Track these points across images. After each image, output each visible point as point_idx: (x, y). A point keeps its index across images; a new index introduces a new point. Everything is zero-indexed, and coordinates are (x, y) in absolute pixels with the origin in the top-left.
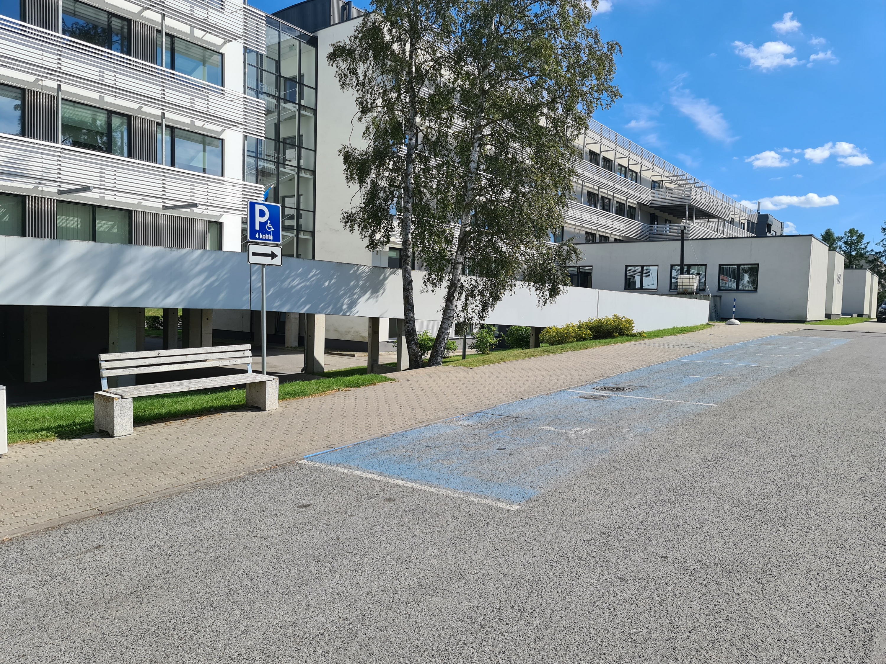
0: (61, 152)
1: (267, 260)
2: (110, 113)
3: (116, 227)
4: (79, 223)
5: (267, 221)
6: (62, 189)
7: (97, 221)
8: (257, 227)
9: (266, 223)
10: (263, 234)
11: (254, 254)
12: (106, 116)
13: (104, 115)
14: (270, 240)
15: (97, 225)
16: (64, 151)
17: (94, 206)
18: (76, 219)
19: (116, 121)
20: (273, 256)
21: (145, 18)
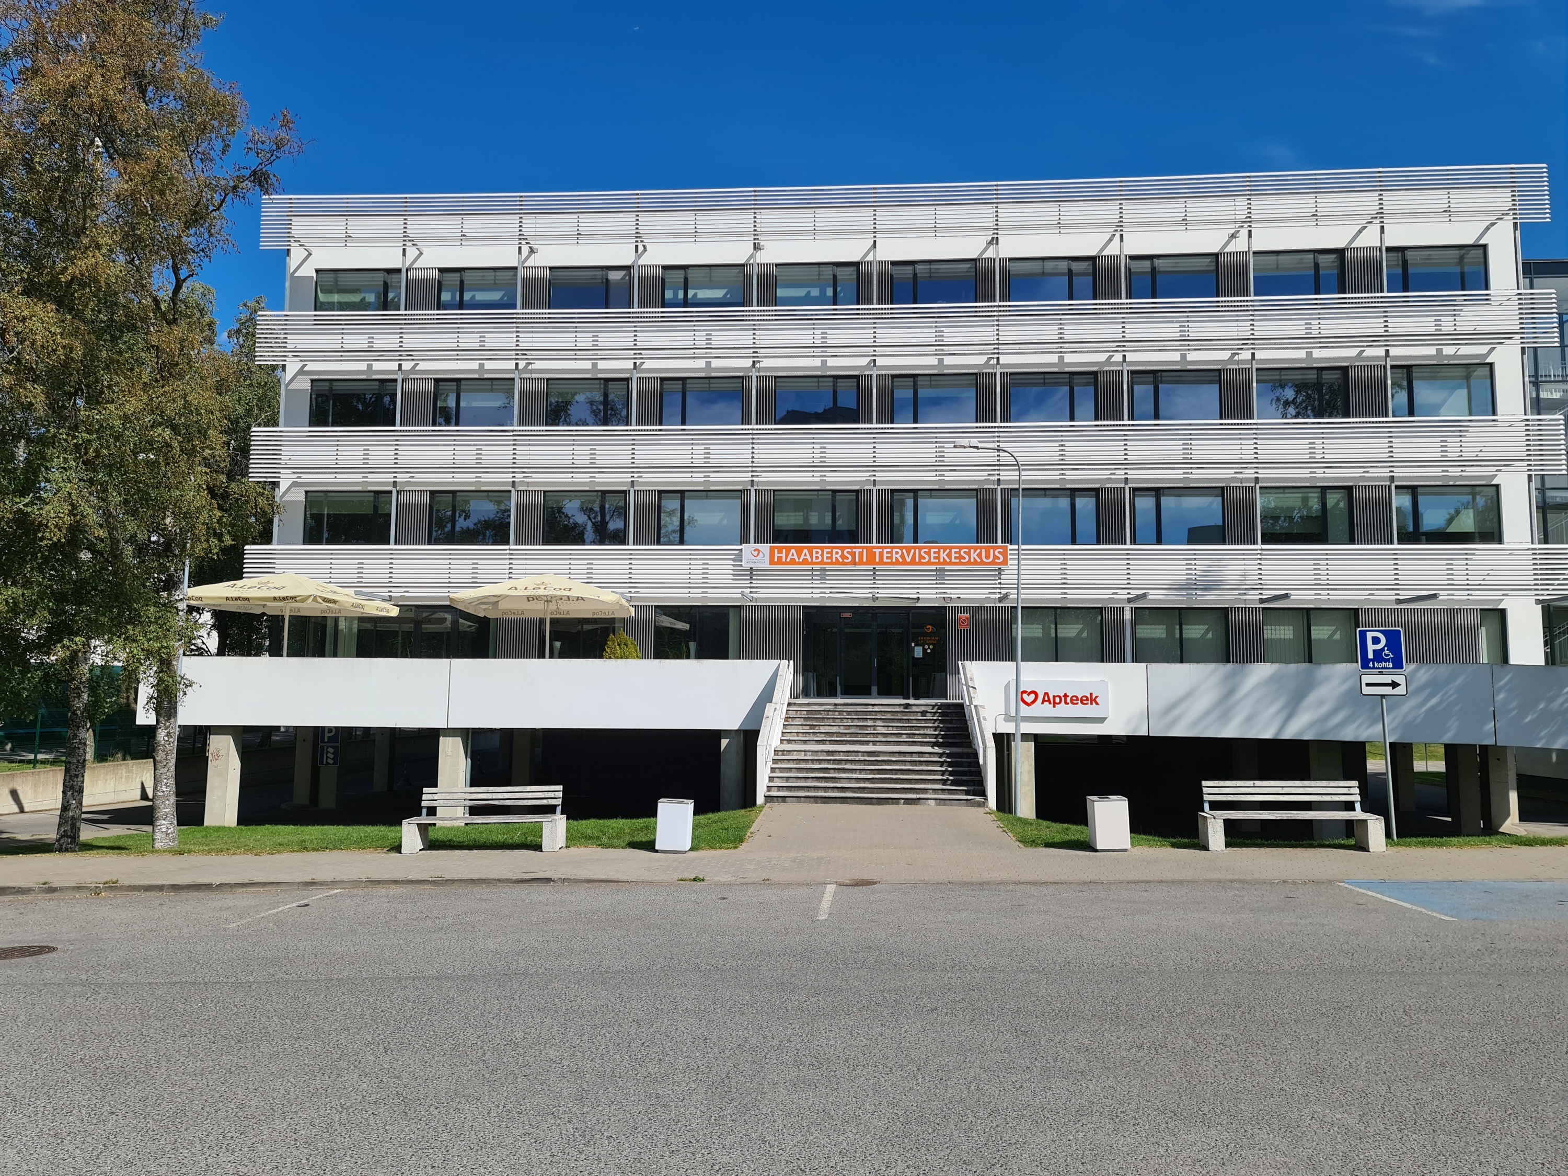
0: (1261, 554)
1: (1388, 690)
2: (1324, 489)
3: (1339, 632)
4: (1291, 632)
5: (1384, 648)
6: (1264, 597)
7: (1312, 628)
8: (1371, 656)
9: (1383, 649)
10: (1378, 662)
11: (1368, 685)
12: (1320, 494)
13: (1316, 495)
14: (1389, 668)
15: (1312, 632)
16: (1264, 552)
17: (1308, 610)
18: (1287, 628)
19: (1332, 499)
20: (1394, 685)
21: (1368, 357)
